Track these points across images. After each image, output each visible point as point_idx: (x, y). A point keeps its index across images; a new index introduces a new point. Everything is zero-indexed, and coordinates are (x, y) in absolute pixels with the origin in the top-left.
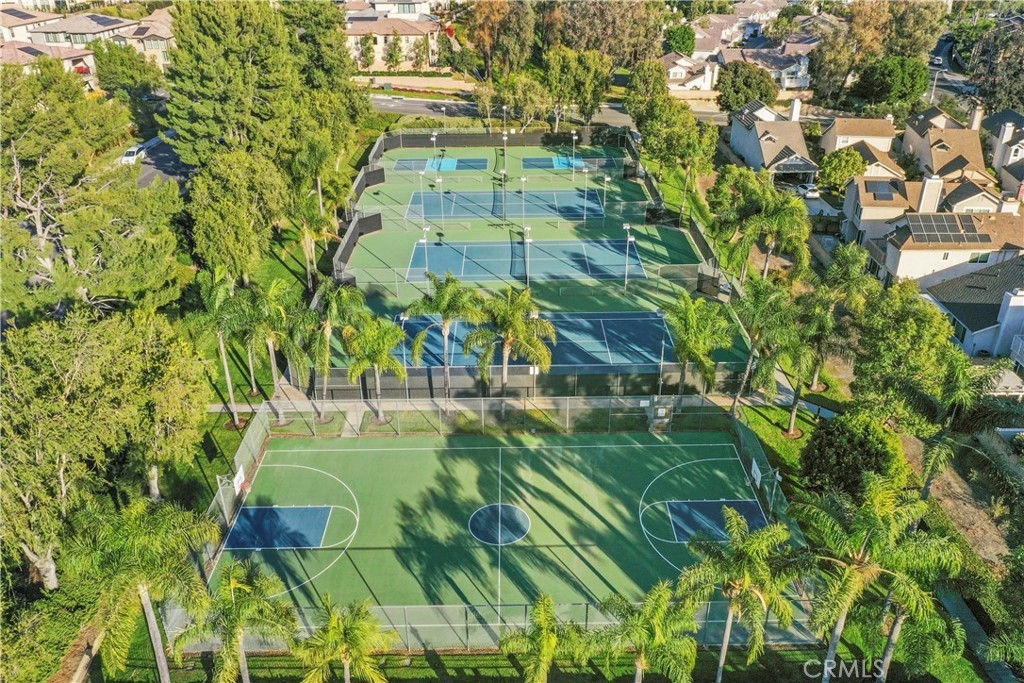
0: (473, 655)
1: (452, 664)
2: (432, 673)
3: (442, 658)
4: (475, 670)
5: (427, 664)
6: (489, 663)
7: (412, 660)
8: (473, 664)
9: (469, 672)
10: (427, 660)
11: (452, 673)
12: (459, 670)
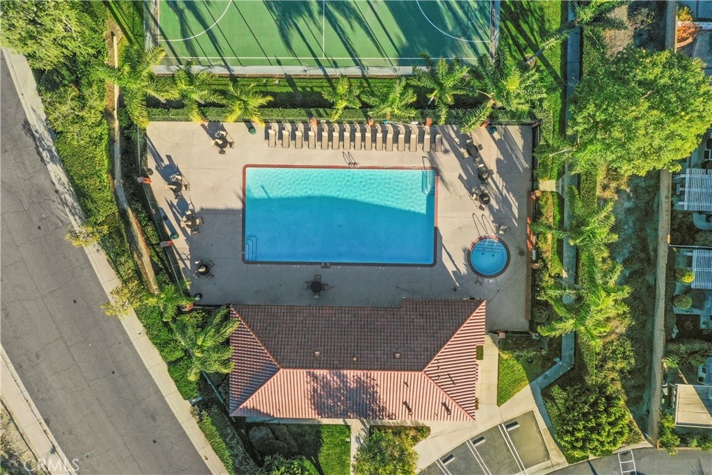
0: (310, 79)
1: (300, 84)
2: (290, 89)
3: (295, 80)
4: (311, 88)
5: (287, 84)
6: (319, 84)
7: (279, 81)
8: (310, 85)
9: (308, 89)
10: (287, 81)
11: (300, 89)
12: (303, 88)
